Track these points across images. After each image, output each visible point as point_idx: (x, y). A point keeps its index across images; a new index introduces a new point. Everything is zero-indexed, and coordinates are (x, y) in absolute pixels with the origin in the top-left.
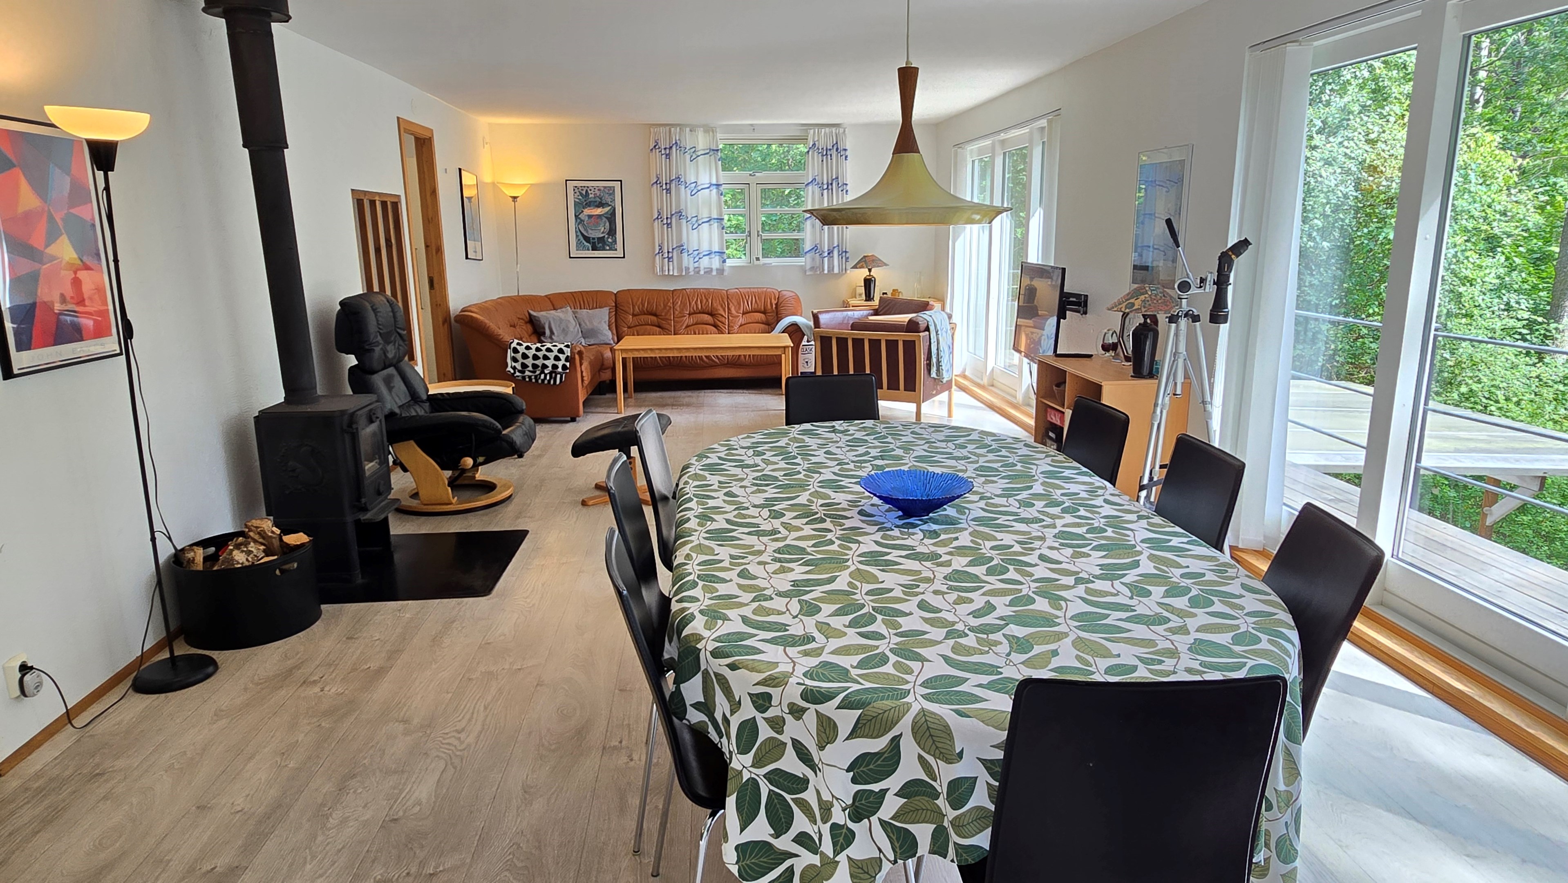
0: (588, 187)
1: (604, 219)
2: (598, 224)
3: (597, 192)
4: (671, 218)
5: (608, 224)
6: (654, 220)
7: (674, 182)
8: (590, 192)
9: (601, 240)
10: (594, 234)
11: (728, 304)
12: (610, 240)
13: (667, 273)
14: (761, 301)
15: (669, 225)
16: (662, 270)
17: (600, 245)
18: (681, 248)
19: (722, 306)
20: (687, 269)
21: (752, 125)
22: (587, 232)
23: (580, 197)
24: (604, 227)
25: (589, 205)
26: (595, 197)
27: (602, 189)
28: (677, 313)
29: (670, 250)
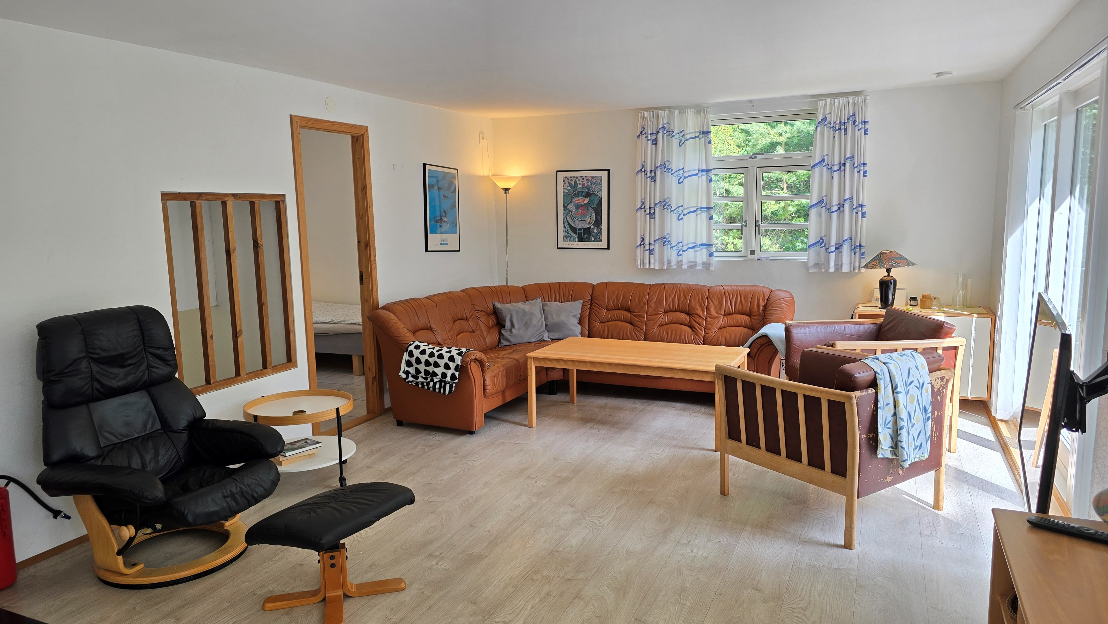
0: (577, 178)
1: (591, 210)
2: (585, 214)
3: (585, 182)
4: (654, 208)
5: (594, 215)
6: (637, 210)
7: (659, 169)
8: (578, 182)
9: (587, 231)
10: (580, 225)
11: (708, 303)
12: (595, 231)
13: (647, 266)
14: (746, 301)
15: (652, 215)
16: (643, 263)
17: (586, 236)
18: (664, 241)
19: (701, 306)
20: (669, 262)
21: (750, 101)
22: (574, 223)
23: (569, 188)
24: (590, 218)
25: (577, 195)
26: (583, 188)
27: (590, 179)
28: (651, 309)
29: (652, 242)
